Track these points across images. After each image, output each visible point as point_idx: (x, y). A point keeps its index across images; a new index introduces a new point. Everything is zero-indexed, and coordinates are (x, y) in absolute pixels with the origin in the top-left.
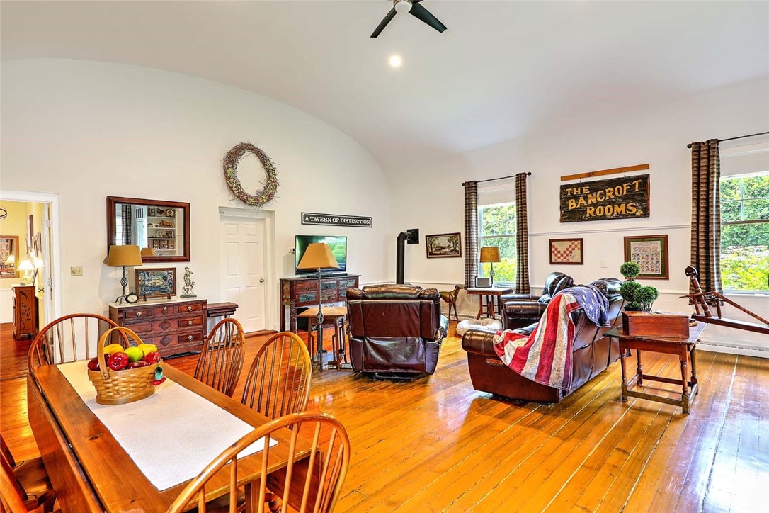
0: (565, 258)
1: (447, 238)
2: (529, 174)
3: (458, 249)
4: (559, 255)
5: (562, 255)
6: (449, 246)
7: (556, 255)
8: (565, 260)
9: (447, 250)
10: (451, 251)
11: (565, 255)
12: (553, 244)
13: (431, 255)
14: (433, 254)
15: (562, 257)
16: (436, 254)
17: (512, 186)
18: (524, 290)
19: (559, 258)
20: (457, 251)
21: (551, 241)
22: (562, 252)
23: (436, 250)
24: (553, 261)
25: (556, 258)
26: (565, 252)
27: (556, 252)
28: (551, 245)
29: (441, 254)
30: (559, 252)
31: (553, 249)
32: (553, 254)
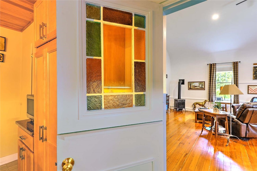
0: (255, 92)
1: (198, 83)
2: (240, 62)
3: (203, 87)
4: (252, 91)
5: (253, 91)
6: (199, 86)
7: (251, 91)
8: (255, 93)
9: (198, 87)
10: (200, 88)
11: (255, 91)
12: (249, 87)
13: (190, 89)
14: (191, 89)
15: (253, 92)
16: (193, 89)
17: (231, 66)
18: (237, 102)
19: (252, 92)
20: (203, 88)
21: (248, 86)
22: (253, 90)
23: (193, 87)
24: (249, 93)
25: (251, 92)
26: (255, 90)
27: (251, 90)
28: (248, 87)
29: (195, 89)
30: (252, 90)
31: (249, 89)
32: (249, 91)
